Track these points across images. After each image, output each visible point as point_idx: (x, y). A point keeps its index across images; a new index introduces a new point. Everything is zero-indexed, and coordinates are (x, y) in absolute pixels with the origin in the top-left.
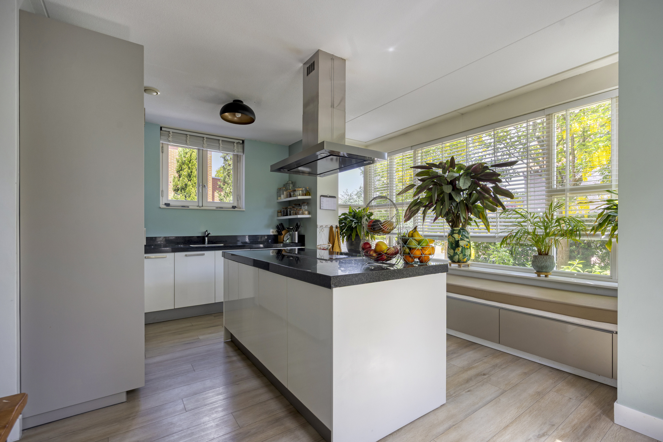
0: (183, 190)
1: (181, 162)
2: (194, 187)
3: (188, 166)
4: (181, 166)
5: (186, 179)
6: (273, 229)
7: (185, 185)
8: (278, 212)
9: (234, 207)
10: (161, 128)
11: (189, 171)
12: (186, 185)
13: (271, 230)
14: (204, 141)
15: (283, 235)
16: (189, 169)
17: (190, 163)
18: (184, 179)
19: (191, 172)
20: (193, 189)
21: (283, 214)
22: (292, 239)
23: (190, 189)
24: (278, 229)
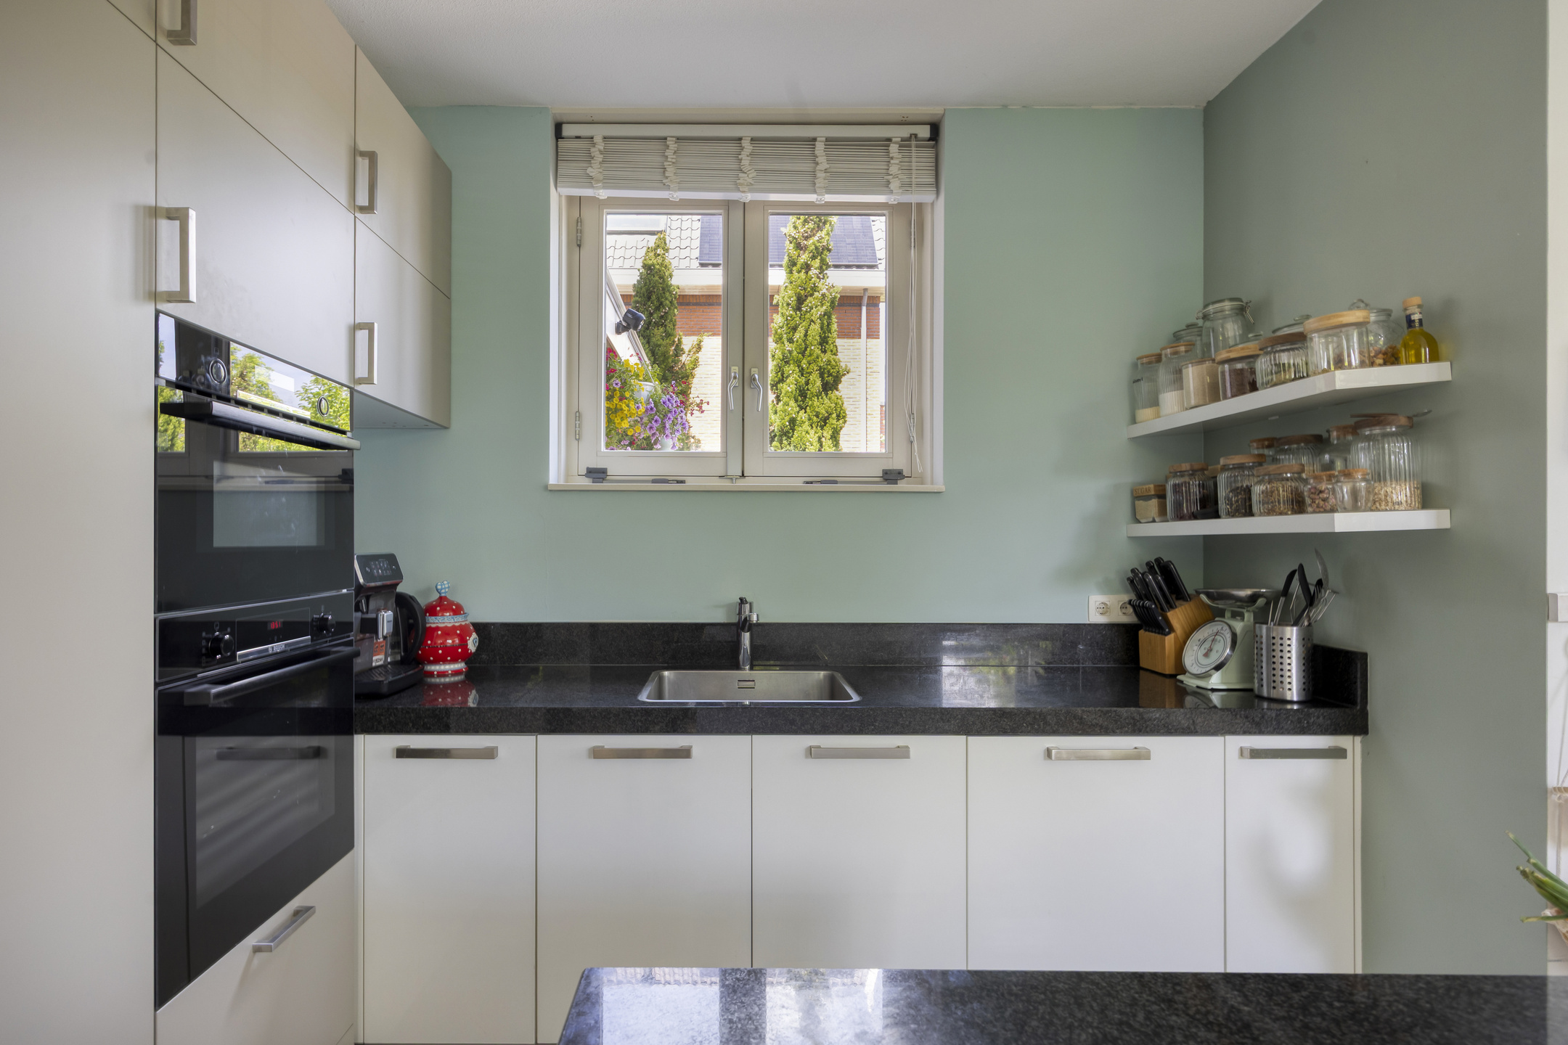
0: (784, 438)
1: (781, 357)
2: (814, 428)
3: (799, 366)
4: (780, 368)
5: (792, 403)
6: (1106, 587)
7: (790, 422)
8: (1138, 496)
9: (891, 476)
10: (558, 127)
11: (803, 380)
12: (793, 421)
13: (1097, 599)
14: (744, 156)
15: (1172, 630)
16: (802, 375)
17: (803, 356)
18: (788, 405)
19: (807, 383)
20: (812, 432)
21: (1178, 505)
22: (1250, 667)
23: (804, 433)
24: (1139, 597)
